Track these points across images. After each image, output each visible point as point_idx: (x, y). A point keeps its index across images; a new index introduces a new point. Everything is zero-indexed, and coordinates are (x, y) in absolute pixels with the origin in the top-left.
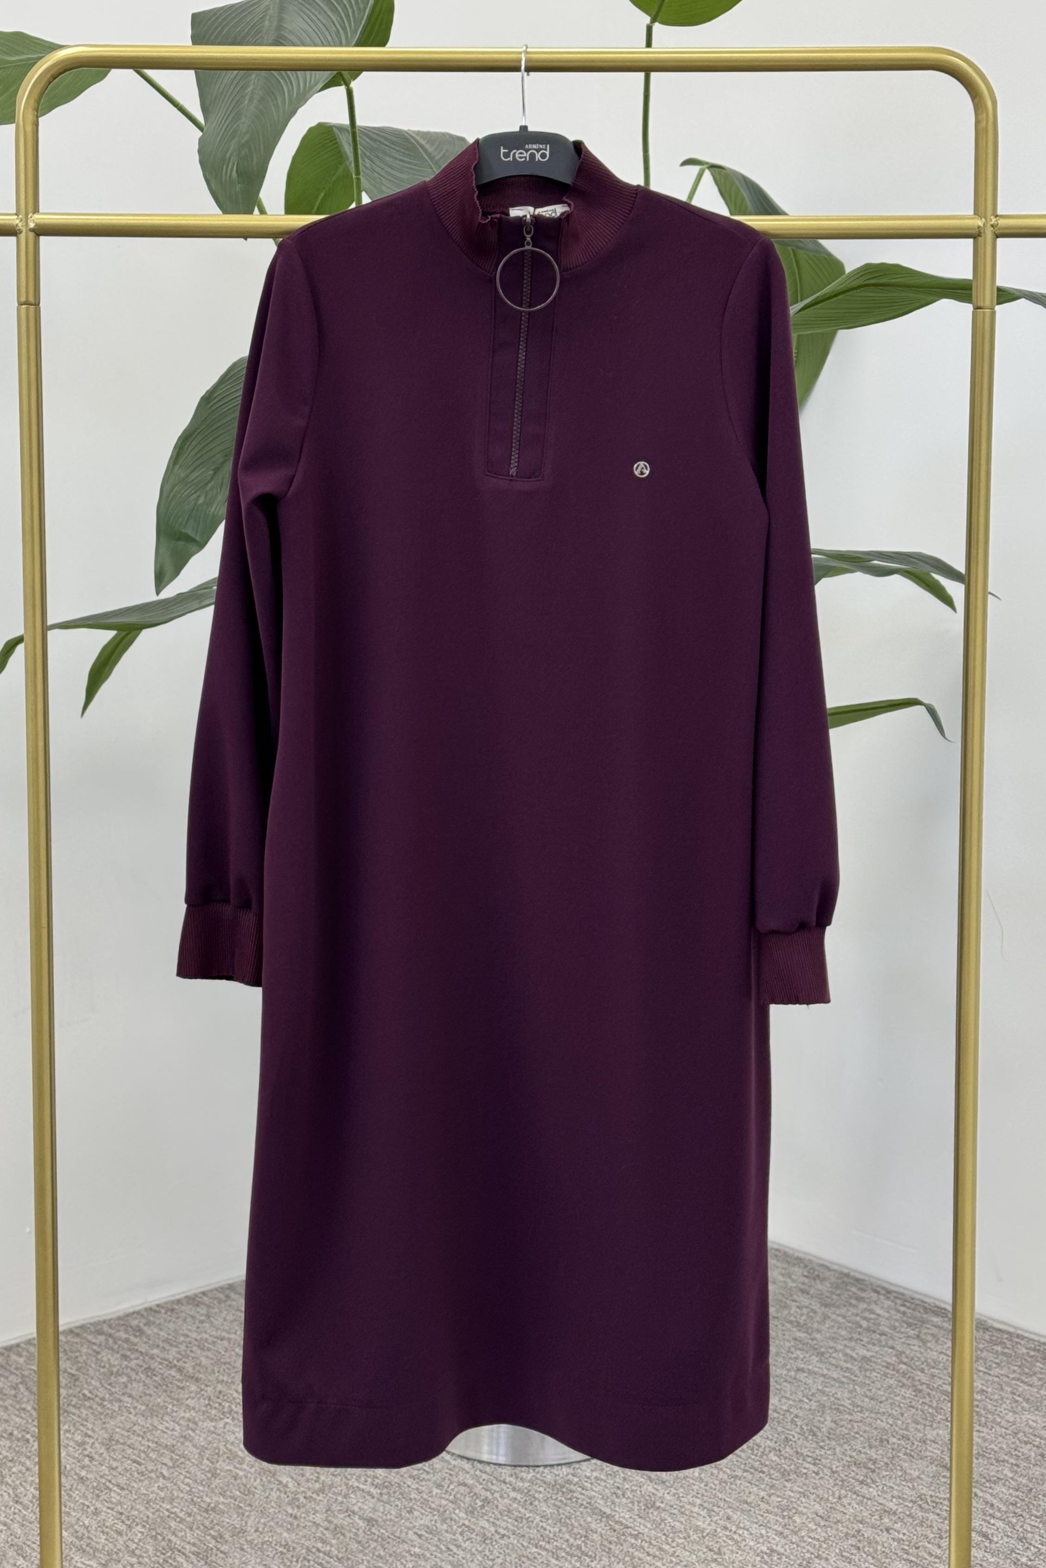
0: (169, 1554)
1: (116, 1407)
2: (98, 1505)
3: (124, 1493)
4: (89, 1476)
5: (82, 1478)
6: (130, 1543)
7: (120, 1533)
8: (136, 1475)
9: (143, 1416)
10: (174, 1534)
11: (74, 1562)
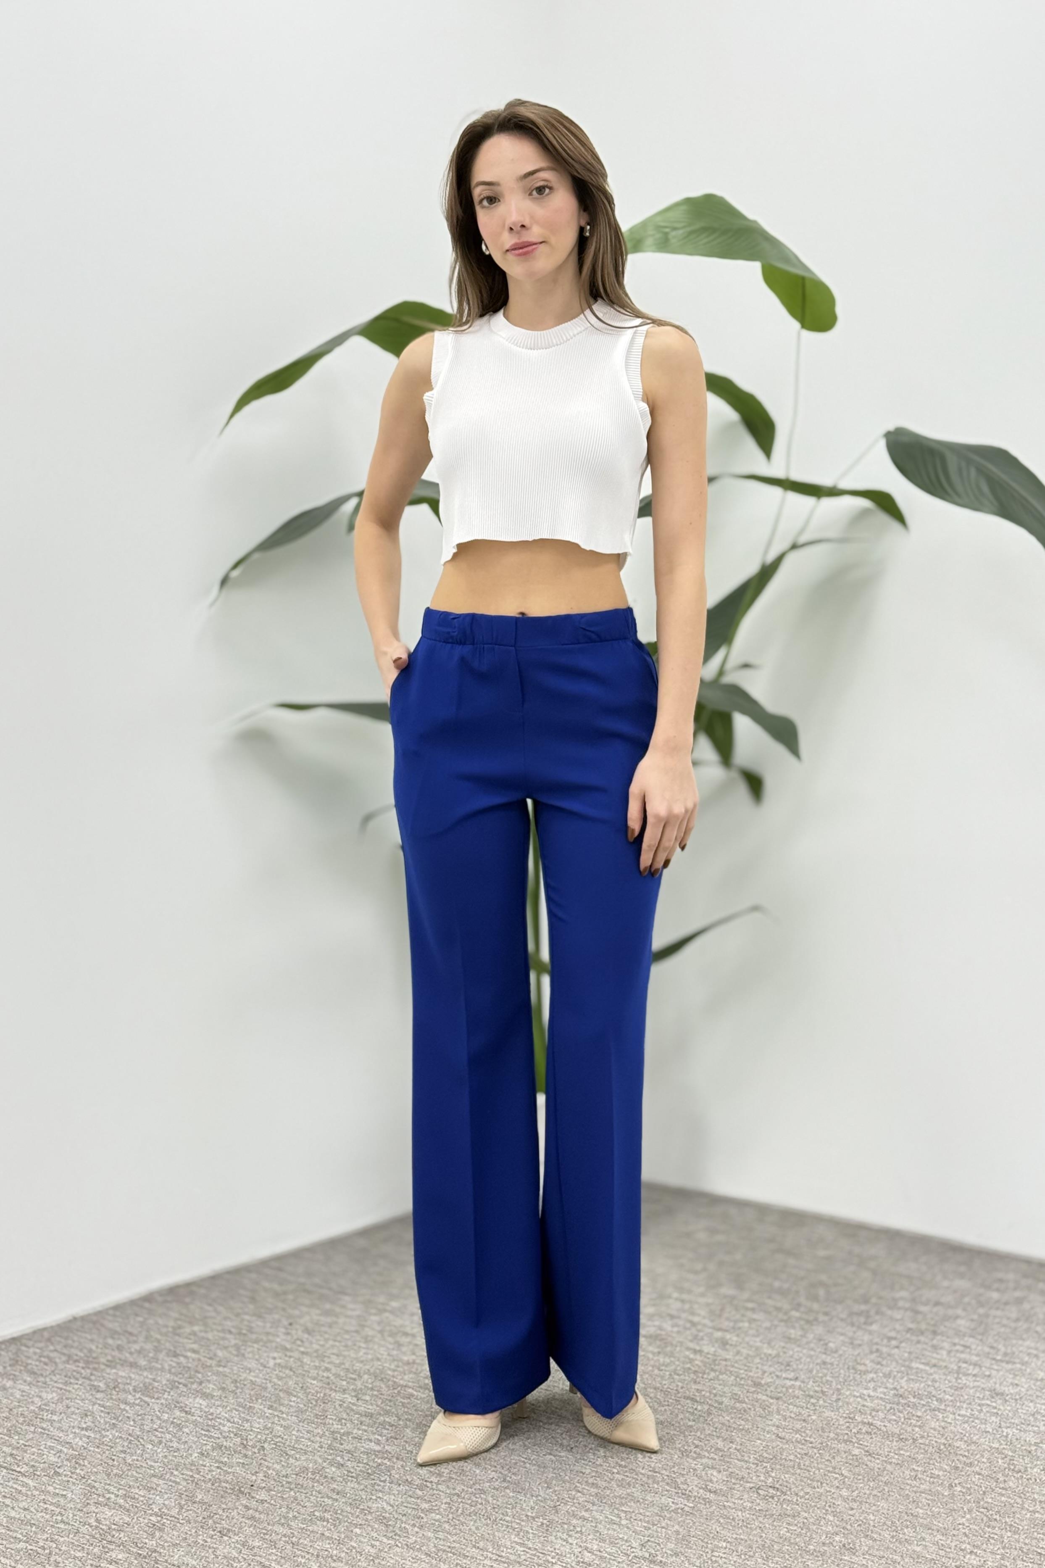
0: (399, 1388)
1: (297, 1312)
2: (328, 1366)
3: (341, 1358)
4: (309, 1350)
5: (303, 1353)
6: (367, 1385)
7: (355, 1379)
8: (342, 1348)
9: (321, 1315)
10: (393, 1376)
11: (332, 1396)
